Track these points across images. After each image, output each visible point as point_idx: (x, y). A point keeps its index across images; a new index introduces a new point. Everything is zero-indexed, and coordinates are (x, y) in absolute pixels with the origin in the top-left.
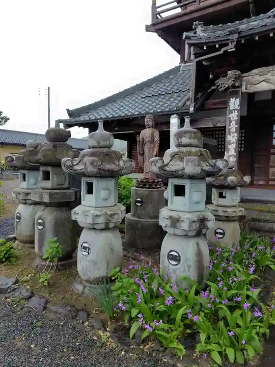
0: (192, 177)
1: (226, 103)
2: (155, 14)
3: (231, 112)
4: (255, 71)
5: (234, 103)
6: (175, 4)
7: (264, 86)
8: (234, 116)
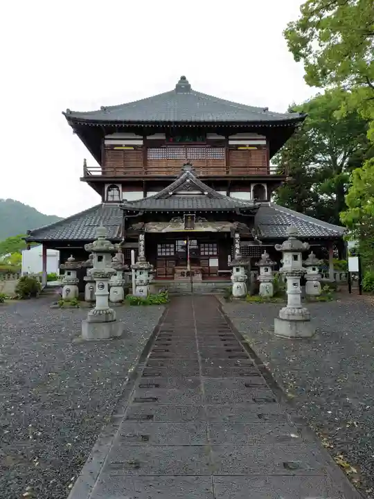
0: (146, 269)
1: (138, 236)
2: (86, 172)
3: (141, 241)
4: (150, 223)
5: (142, 237)
6: (100, 169)
7: (154, 231)
8: (142, 243)
